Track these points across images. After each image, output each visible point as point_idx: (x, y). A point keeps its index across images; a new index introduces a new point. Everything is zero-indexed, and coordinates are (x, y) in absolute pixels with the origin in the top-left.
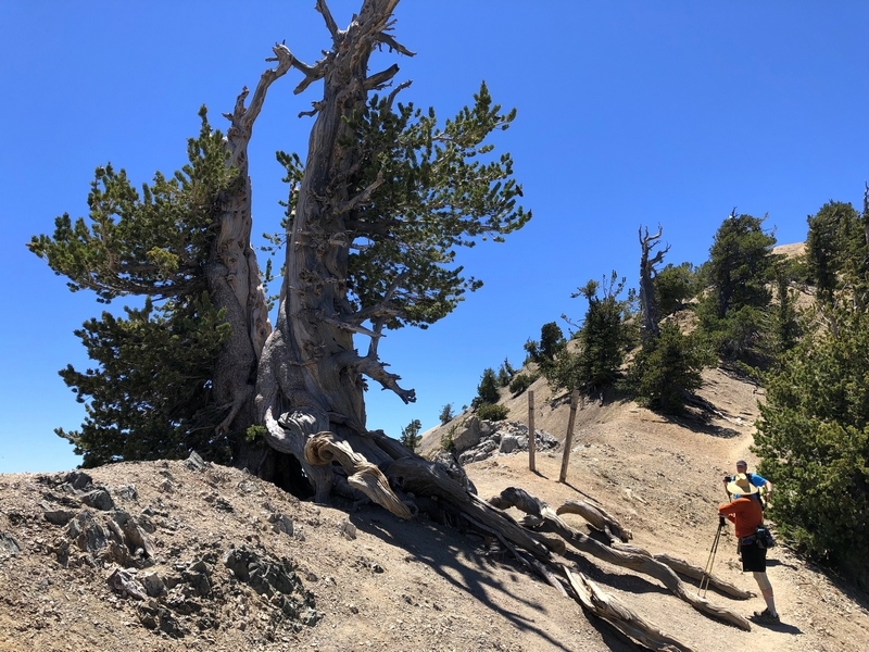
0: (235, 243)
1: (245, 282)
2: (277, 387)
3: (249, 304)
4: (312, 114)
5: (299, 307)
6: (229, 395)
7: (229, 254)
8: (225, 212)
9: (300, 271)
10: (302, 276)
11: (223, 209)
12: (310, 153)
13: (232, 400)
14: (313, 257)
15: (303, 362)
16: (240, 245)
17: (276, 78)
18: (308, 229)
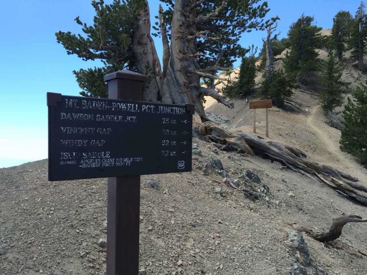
0: (146, 36)
1: (151, 55)
2: (172, 102)
5: (180, 66)
7: (144, 41)
8: (139, 20)
9: (179, 49)
10: (180, 51)
11: (139, 18)
14: (184, 43)
15: (183, 91)
16: (148, 36)
18: (181, 29)
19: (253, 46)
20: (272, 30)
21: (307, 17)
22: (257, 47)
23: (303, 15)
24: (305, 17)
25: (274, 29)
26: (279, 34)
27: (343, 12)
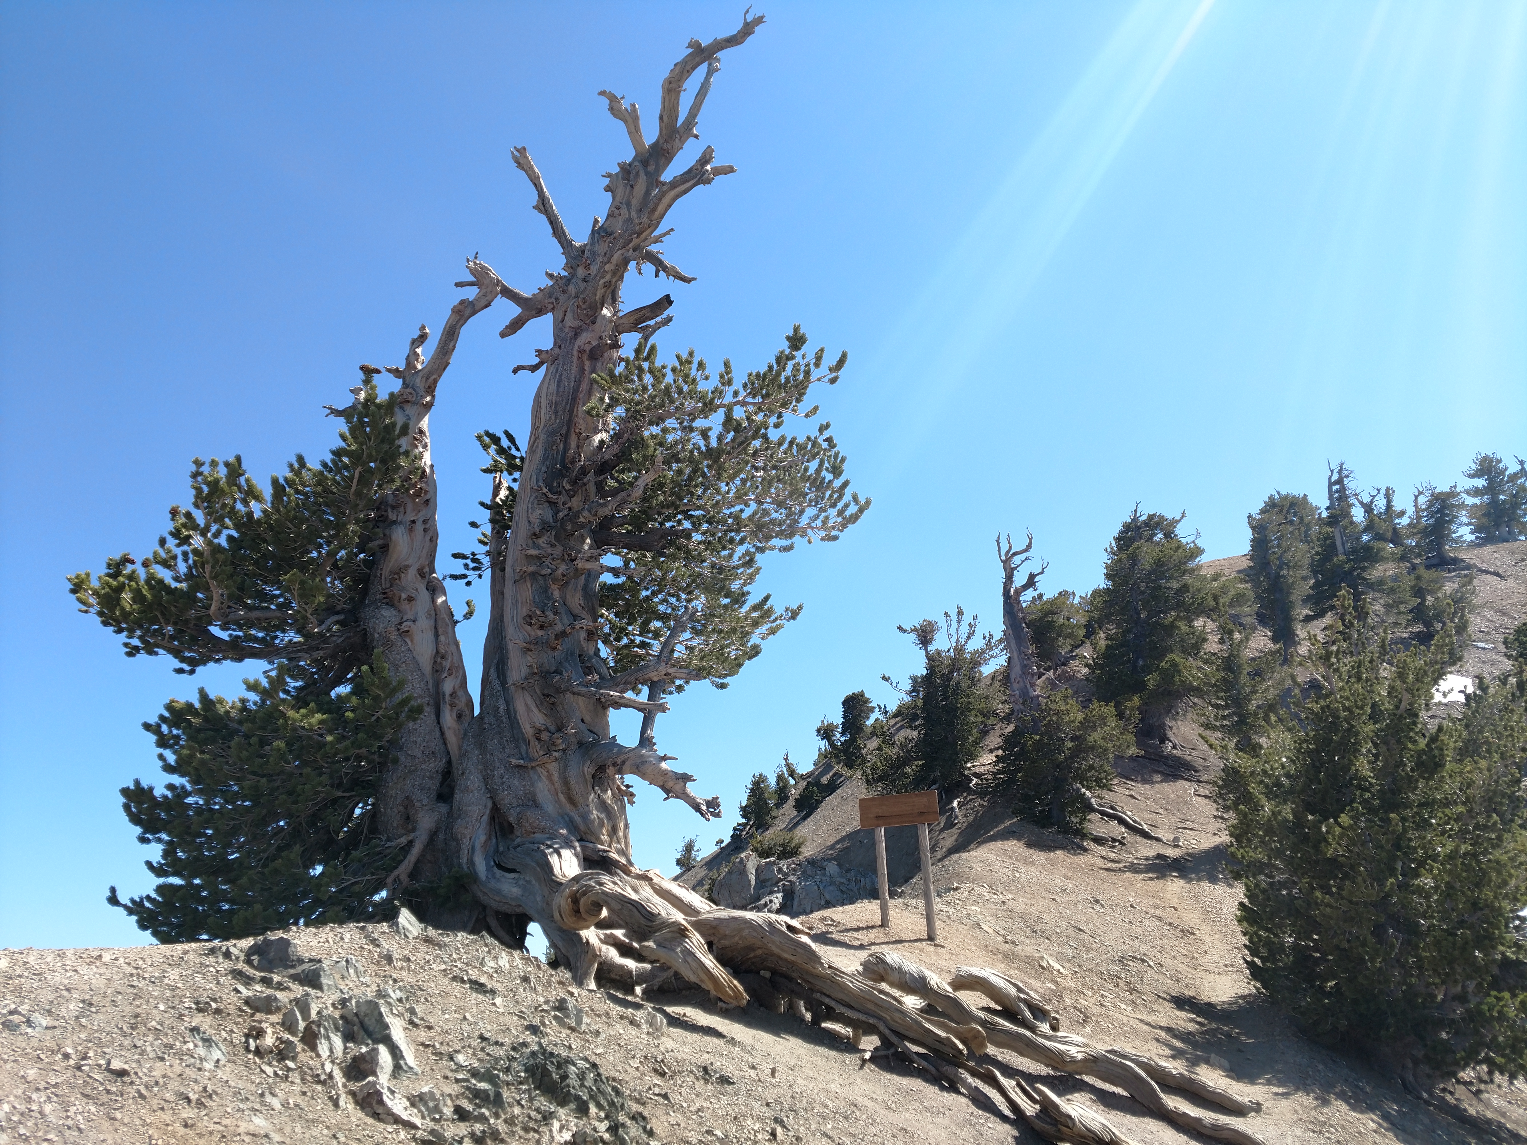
0: (412, 573)
1: (430, 635)
2: (490, 804)
3: (437, 670)
4: (534, 368)
5: (524, 671)
6: (408, 820)
7: (403, 589)
8: (394, 522)
9: (525, 611)
10: (529, 619)
11: (392, 516)
12: (535, 428)
13: (414, 830)
14: (545, 590)
15: (532, 760)
16: (422, 574)
17: (474, 313)
18: (536, 546)
19: (960, 613)
20: (1017, 560)
21: (1151, 517)
22: (975, 618)
23: (1136, 511)
24: (1144, 518)
25: (1023, 556)
26: (1042, 573)
27: (1284, 498)
